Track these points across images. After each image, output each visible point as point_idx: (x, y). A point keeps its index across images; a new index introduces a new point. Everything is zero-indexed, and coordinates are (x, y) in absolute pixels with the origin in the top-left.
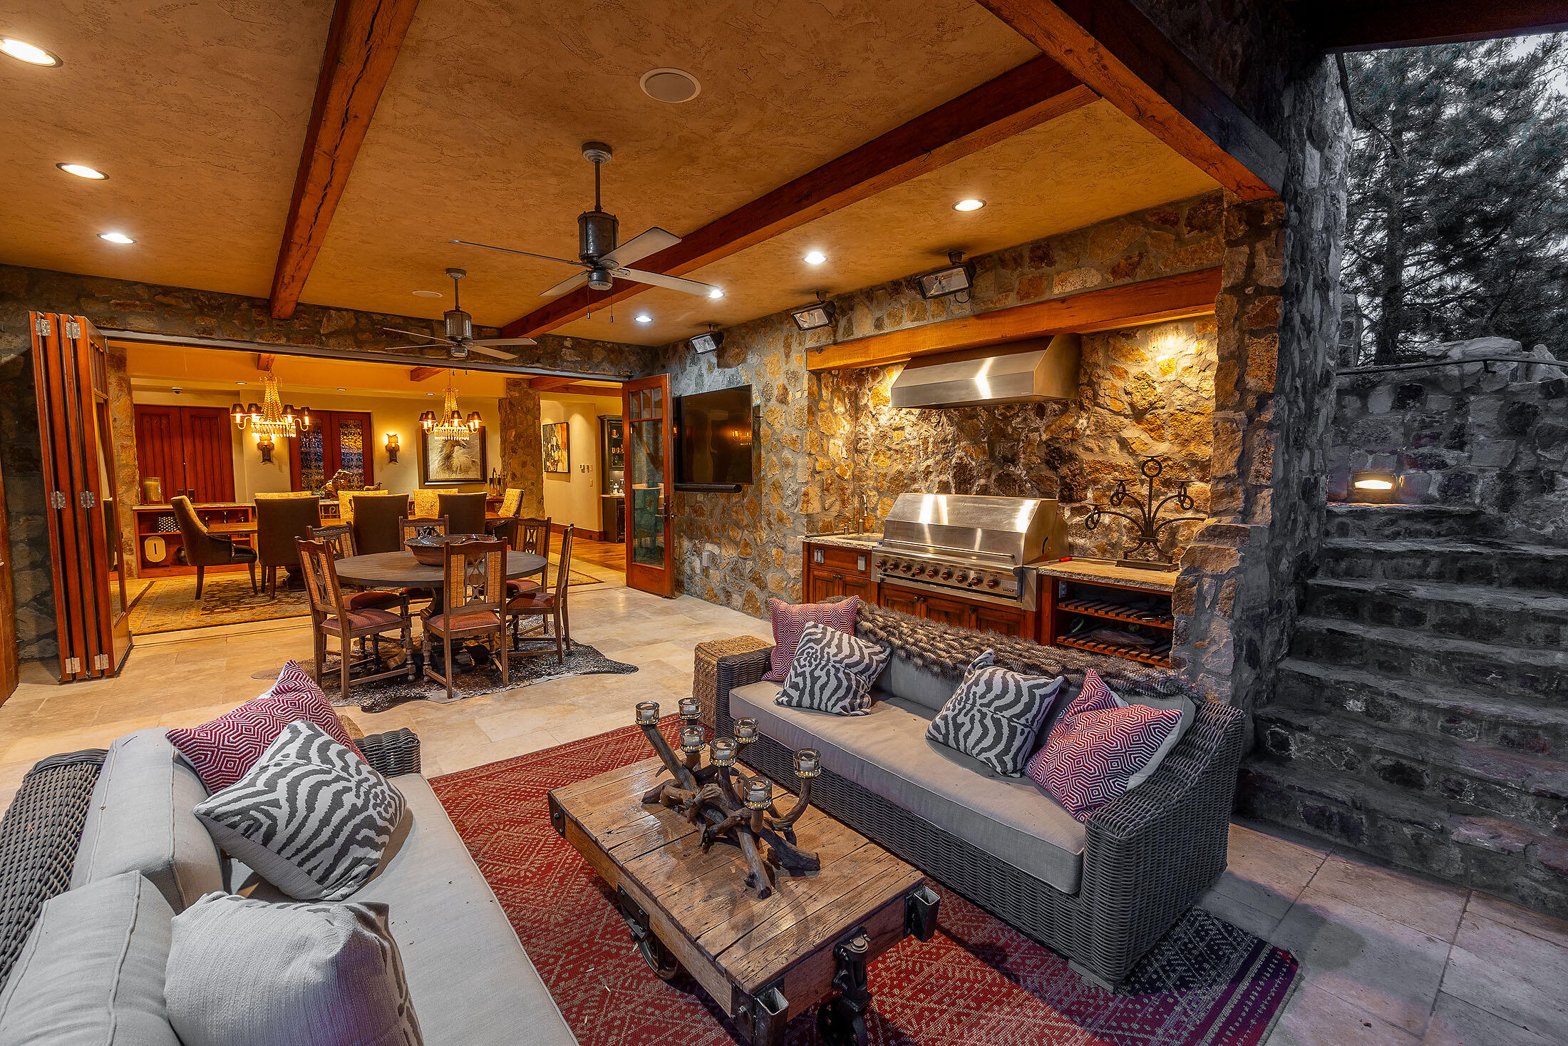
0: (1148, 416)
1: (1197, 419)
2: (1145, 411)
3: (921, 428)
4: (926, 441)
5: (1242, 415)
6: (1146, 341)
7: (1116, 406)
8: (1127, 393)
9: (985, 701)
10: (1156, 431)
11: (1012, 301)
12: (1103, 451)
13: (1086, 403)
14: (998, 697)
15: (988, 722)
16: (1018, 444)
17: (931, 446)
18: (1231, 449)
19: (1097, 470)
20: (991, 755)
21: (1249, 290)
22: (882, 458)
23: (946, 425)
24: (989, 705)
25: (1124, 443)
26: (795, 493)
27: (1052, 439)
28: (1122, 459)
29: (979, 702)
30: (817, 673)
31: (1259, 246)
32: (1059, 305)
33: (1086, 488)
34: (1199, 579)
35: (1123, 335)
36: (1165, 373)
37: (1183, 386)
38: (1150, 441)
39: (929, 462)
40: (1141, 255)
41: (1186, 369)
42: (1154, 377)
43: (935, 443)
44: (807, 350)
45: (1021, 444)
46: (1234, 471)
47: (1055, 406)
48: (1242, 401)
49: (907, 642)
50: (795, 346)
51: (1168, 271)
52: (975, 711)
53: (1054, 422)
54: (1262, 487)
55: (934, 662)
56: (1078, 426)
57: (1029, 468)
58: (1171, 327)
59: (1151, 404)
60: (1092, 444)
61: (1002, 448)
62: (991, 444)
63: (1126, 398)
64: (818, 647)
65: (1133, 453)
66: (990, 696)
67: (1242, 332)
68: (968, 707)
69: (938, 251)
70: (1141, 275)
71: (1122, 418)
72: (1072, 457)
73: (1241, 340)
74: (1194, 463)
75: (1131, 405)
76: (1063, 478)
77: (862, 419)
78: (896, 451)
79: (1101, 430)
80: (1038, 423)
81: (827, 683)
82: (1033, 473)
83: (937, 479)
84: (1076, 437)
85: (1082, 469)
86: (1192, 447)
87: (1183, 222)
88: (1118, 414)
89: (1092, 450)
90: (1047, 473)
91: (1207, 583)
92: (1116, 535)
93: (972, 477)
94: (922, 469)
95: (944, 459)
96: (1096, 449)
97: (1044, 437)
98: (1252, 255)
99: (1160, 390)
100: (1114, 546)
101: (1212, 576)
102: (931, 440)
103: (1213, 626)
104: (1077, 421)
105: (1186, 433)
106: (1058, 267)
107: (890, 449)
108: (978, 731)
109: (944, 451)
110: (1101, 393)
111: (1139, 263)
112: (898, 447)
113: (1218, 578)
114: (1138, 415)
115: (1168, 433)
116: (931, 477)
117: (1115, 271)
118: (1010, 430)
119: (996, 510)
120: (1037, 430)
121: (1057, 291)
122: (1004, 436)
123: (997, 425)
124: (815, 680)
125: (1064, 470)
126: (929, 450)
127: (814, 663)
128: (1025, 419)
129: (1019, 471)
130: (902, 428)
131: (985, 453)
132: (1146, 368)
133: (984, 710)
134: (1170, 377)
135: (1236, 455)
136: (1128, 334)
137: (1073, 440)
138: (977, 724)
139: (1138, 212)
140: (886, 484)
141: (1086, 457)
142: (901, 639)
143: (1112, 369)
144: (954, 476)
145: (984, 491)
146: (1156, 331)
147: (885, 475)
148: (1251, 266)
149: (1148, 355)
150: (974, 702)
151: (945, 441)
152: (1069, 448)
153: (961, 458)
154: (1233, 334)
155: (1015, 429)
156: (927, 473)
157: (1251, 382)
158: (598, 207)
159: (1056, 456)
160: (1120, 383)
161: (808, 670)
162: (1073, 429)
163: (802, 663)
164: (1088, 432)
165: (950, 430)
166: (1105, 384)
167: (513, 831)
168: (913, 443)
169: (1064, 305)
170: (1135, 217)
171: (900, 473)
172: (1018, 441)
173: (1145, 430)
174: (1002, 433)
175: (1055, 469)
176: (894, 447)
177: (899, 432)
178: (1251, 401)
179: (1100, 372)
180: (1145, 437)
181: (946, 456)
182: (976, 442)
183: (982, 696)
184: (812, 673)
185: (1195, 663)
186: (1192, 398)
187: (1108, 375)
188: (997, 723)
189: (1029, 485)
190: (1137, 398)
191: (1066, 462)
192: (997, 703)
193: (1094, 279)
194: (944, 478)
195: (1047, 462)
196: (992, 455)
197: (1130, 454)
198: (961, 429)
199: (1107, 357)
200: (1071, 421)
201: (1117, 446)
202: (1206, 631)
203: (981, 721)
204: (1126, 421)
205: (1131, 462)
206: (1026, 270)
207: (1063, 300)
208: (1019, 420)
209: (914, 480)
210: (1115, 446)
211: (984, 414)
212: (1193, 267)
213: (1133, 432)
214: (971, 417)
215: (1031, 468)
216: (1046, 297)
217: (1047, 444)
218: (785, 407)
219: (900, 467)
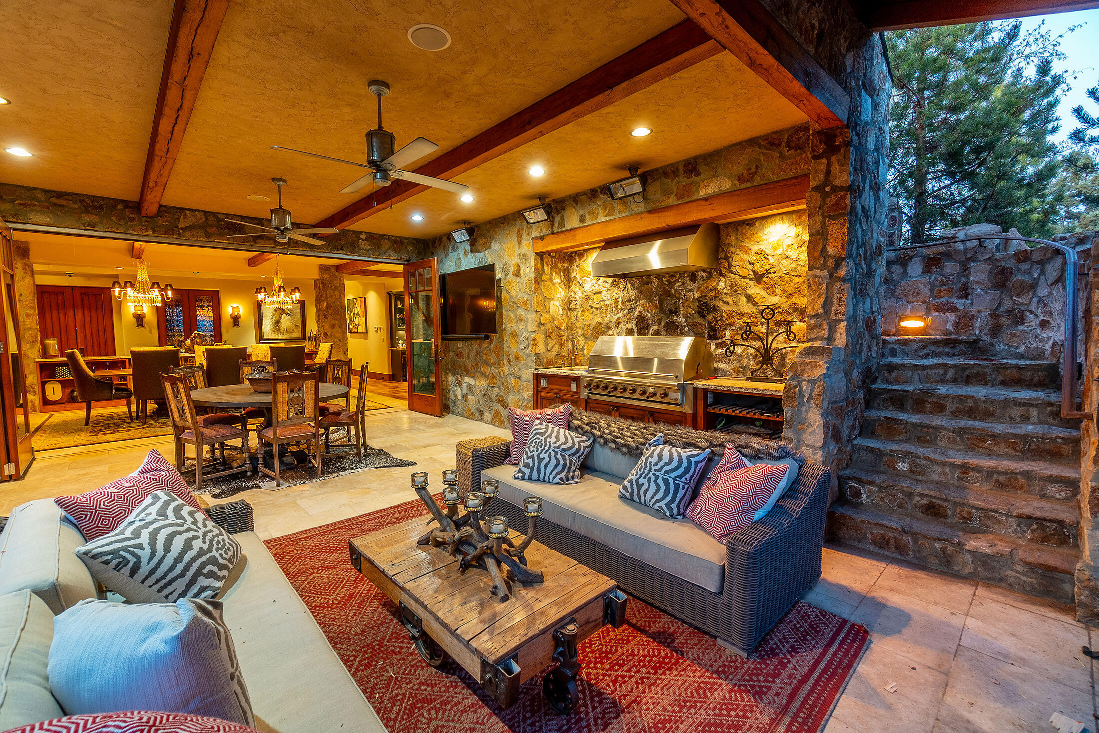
0: (765, 279)
1: (797, 279)
2: (763, 275)
3: (613, 292)
4: (616, 300)
5: (825, 273)
6: (763, 227)
7: (744, 273)
8: (751, 264)
9: (658, 467)
10: (770, 289)
11: (672, 200)
12: (736, 303)
13: (724, 271)
14: (666, 464)
15: (660, 481)
16: (679, 301)
17: (620, 304)
18: (819, 296)
19: (732, 317)
20: (662, 504)
21: (828, 189)
22: (587, 313)
23: (630, 289)
24: (660, 470)
25: (749, 298)
26: (527, 339)
27: (702, 296)
28: (748, 308)
29: (653, 468)
30: (542, 456)
31: (833, 159)
32: (704, 203)
33: (725, 329)
34: (800, 383)
35: (747, 224)
36: (775, 250)
37: (787, 257)
38: (765, 295)
39: (620, 315)
40: (757, 167)
41: (789, 246)
42: (768, 252)
43: (623, 302)
44: (533, 239)
45: (681, 301)
46: (821, 311)
47: (703, 274)
48: (825, 263)
49: (604, 433)
50: (524, 236)
51: (775, 178)
52: (651, 475)
53: (703, 285)
54: (839, 321)
55: (623, 445)
56: (719, 287)
57: (687, 317)
58: (779, 218)
59: (767, 271)
60: (728, 299)
61: (668, 304)
62: (661, 301)
63: (750, 267)
64: (543, 438)
65: (755, 304)
66: (661, 464)
67: (824, 217)
68: (646, 472)
69: (621, 167)
70: (757, 181)
71: (748, 281)
72: (715, 308)
73: (823, 223)
74: (796, 309)
75: (754, 271)
76: (709, 323)
77: (573, 287)
78: (597, 308)
79: (734, 289)
80: (692, 286)
81: (549, 462)
82: (690, 320)
83: (625, 327)
84: (717, 294)
85: (722, 316)
86: (794, 299)
87: (784, 144)
88: (745, 278)
89: (728, 303)
90: (699, 320)
91: (805, 385)
92: (745, 361)
93: (649, 324)
94: (614, 320)
95: (629, 313)
96: (731, 302)
97: (697, 295)
98: (829, 165)
99: (772, 261)
100: (744, 368)
101: (809, 381)
102: (620, 300)
103: (810, 414)
104: (718, 284)
105: (790, 289)
106: (702, 176)
107: (592, 307)
108: (653, 487)
109: (629, 307)
110: (734, 264)
111: (756, 172)
112: (597, 306)
113: (812, 382)
114: (758, 278)
115: (778, 290)
116: (621, 326)
117: (740, 179)
118: (673, 292)
119: (664, 345)
120: (691, 290)
121: (702, 193)
122: (670, 296)
123: (664, 288)
124: (541, 460)
125: (710, 318)
126: (619, 307)
127: (540, 449)
128: (683, 284)
129: (680, 319)
130: (600, 293)
131: (656, 307)
132: (763, 246)
133: (657, 473)
134: (779, 252)
135: (822, 300)
136: (750, 223)
137: (715, 297)
138: (652, 484)
139: (754, 138)
140: (590, 332)
141: (725, 308)
142: (600, 431)
143: (740, 247)
144: (637, 325)
145: (657, 333)
146: (769, 221)
147: (589, 326)
148: (828, 173)
149: (764, 237)
150: (651, 468)
151: (629, 300)
152: (713, 302)
153: (641, 312)
154: (818, 218)
155: (676, 290)
156: (618, 323)
157: (831, 251)
158: (380, 127)
159: (705, 308)
160: (746, 257)
161: (535, 454)
162: (716, 289)
163: (532, 449)
164: (725, 291)
165: (633, 293)
166: (736, 258)
167: (325, 574)
168: (608, 302)
169: (707, 203)
170: (752, 142)
171: (600, 324)
172: (679, 298)
173: (763, 288)
174: (667, 294)
175: (704, 317)
176: (594, 306)
177: (598, 295)
178: (831, 263)
179: (733, 250)
180: (763, 293)
181: (631, 310)
182: (651, 301)
183: (656, 464)
184: (538, 456)
185: (799, 440)
186: (794, 266)
187: (738, 252)
188: (666, 482)
189: (687, 329)
190: (757, 266)
191: (711, 312)
192: (666, 468)
193: (726, 185)
194: (629, 326)
195: (699, 313)
196: (661, 309)
197: (754, 305)
198: (640, 292)
199: (737, 239)
200: (714, 284)
201: (745, 300)
202: (805, 419)
203: (655, 482)
204: (751, 283)
205: (755, 310)
206: (681, 179)
207: (706, 199)
208: (679, 284)
209: (609, 328)
210: (743, 300)
211: (655, 281)
212: (791, 174)
213: (755, 290)
214: (647, 283)
216: (695, 197)
217: (698, 300)
218: (518, 279)
219: (600, 319)
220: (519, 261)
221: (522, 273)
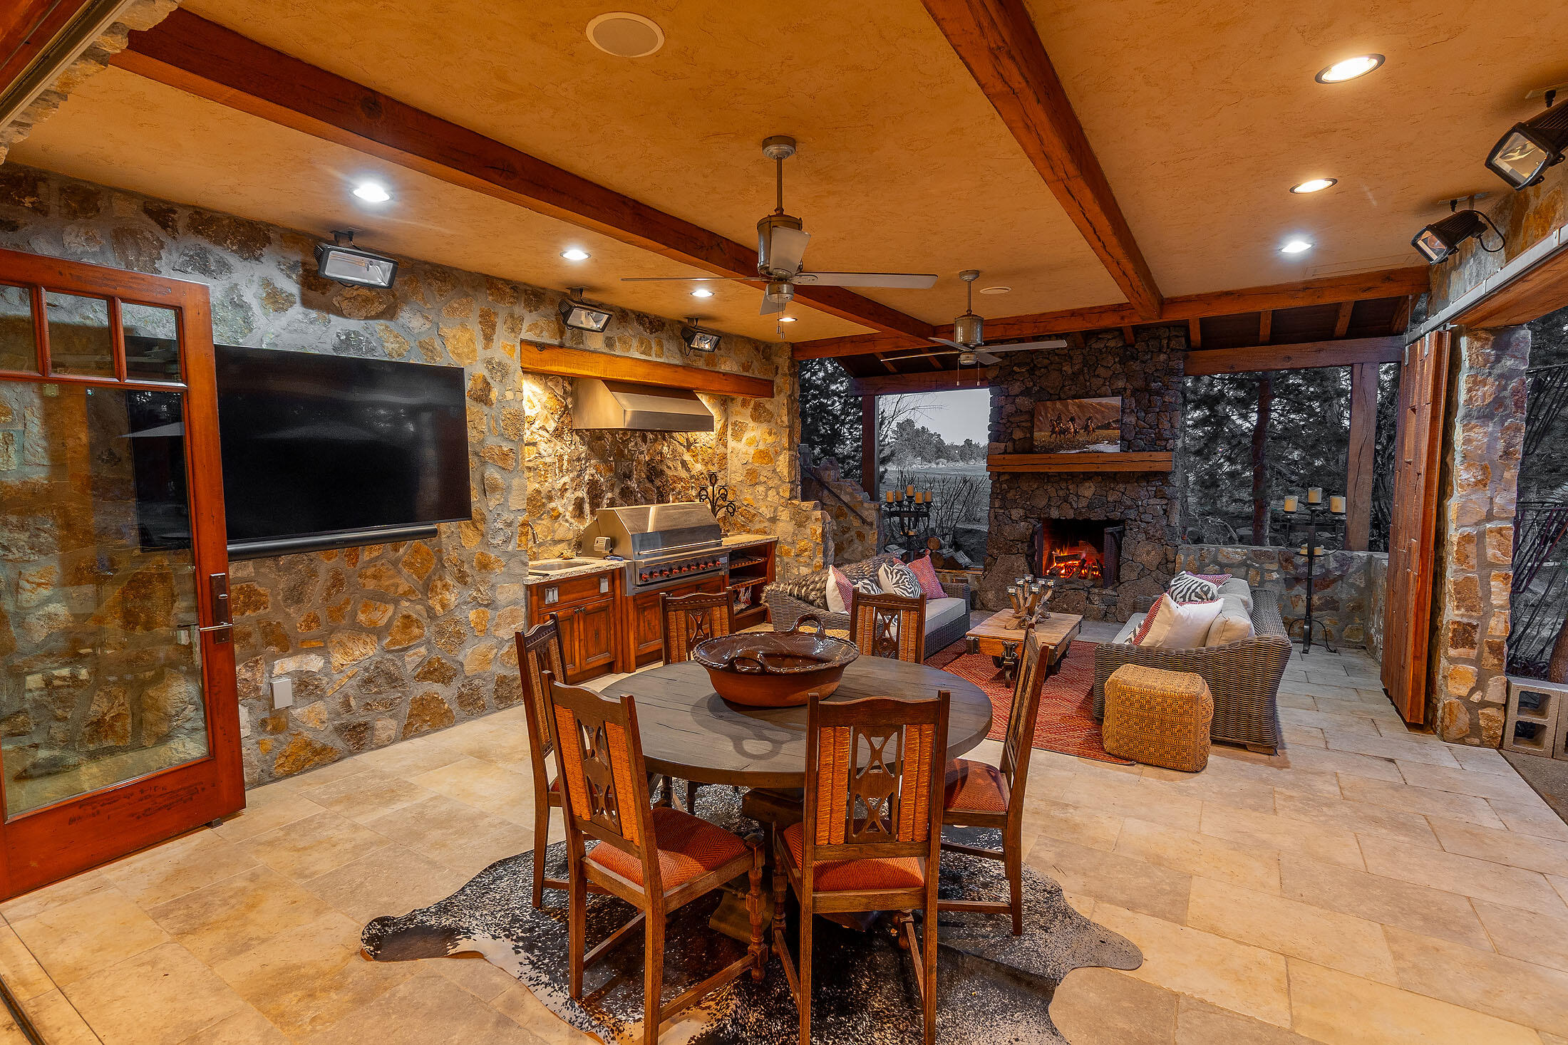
3: (555, 445)
4: (561, 458)
16: (632, 464)
17: (565, 463)
19: (675, 482)
23: (578, 444)
25: (684, 464)
26: (509, 525)
27: (651, 460)
28: (684, 474)
39: (566, 479)
43: (569, 461)
44: (522, 341)
45: (635, 463)
47: (651, 436)
50: (501, 330)
51: (759, 376)
53: (651, 447)
56: (663, 451)
57: (639, 483)
59: (694, 440)
60: (670, 464)
61: (622, 466)
62: (615, 463)
65: (687, 470)
71: (682, 448)
72: (662, 472)
75: (687, 440)
76: (658, 488)
79: (673, 455)
80: (644, 448)
82: (640, 486)
83: (573, 496)
84: (661, 458)
85: (667, 481)
88: (681, 444)
89: (669, 468)
90: (649, 485)
93: (602, 491)
94: (559, 486)
95: (578, 476)
97: (647, 459)
102: (566, 457)
104: (662, 448)
106: (722, 352)
109: (578, 468)
112: (530, 464)
114: (688, 446)
115: (699, 458)
118: (626, 452)
120: (642, 452)
122: (623, 456)
123: (619, 447)
125: (657, 482)
126: (564, 467)
128: (636, 444)
129: (633, 485)
130: (534, 444)
131: (611, 470)
137: (661, 461)
141: (669, 473)
144: (588, 493)
145: (613, 502)
151: (579, 459)
152: (659, 466)
153: (593, 475)
155: (629, 451)
156: (564, 490)
159: (654, 472)
162: (660, 453)
164: (667, 456)
165: (583, 449)
168: (548, 460)
171: (538, 492)
172: (633, 461)
173: (690, 456)
175: (651, 481)
176: (527, 463)
177: (531, 448)
180: (691, 460)
181: (579, 473)
182: (606, 462)
190: (689, 435)
191: (658, 477)
194: (579, 494)
195: (646, 477)
196: (615, 472)
198: (591, 448)
200: (659, 447)
201: (679, 465)
204: (684, 450)
205: (687, 475)
207: (724, 374)
208: (631, 444)
209: (550, 499)
211: (608, 436)
213: (687, 457)
214: (602, 439)
215: (640, 482)
216: (718, 369)
217: (648, 464)
218: (486, 409)
219: (537, 486)
220: (486, 373)
221: (494, 395)
